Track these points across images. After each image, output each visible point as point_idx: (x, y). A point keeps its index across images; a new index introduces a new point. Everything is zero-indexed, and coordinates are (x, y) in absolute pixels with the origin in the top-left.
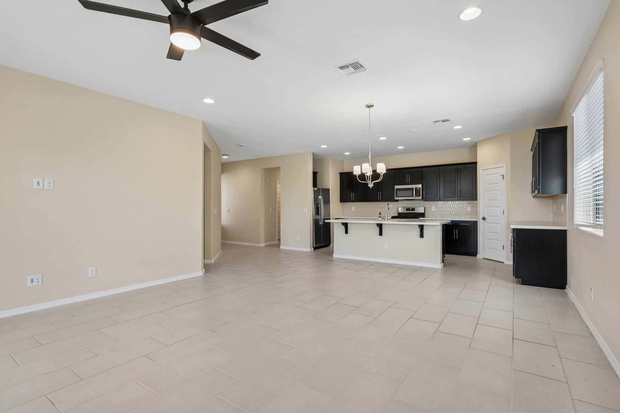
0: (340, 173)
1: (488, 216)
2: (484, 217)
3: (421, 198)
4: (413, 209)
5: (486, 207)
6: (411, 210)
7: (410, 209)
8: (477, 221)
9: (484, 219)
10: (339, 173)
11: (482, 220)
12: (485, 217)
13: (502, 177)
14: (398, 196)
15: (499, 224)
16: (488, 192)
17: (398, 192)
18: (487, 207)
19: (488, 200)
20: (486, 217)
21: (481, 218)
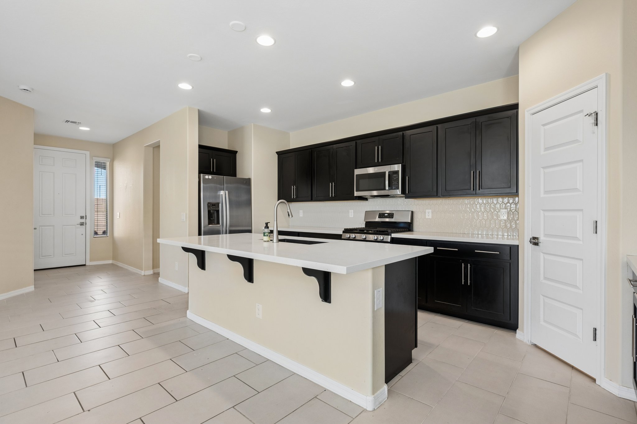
0: (278, 153)
1: (546, 235)
2: (534, 238)
3: (399, 192)
4: (391, 215)
5: (542, 212)
6: (386, 217)
7: (386, 215)
8: (518, 245)
9: (535, 241)
10: (276, 152)
11: (531, 246)
12: (537, 238)
13: (592, 120)
14: (360, 189)
15: (582, 260)
16: (547, 170)
17: (361, 181)
18: (544, 210)
19: (546, 192)
20: (542, 239)
21: (527, 238)
